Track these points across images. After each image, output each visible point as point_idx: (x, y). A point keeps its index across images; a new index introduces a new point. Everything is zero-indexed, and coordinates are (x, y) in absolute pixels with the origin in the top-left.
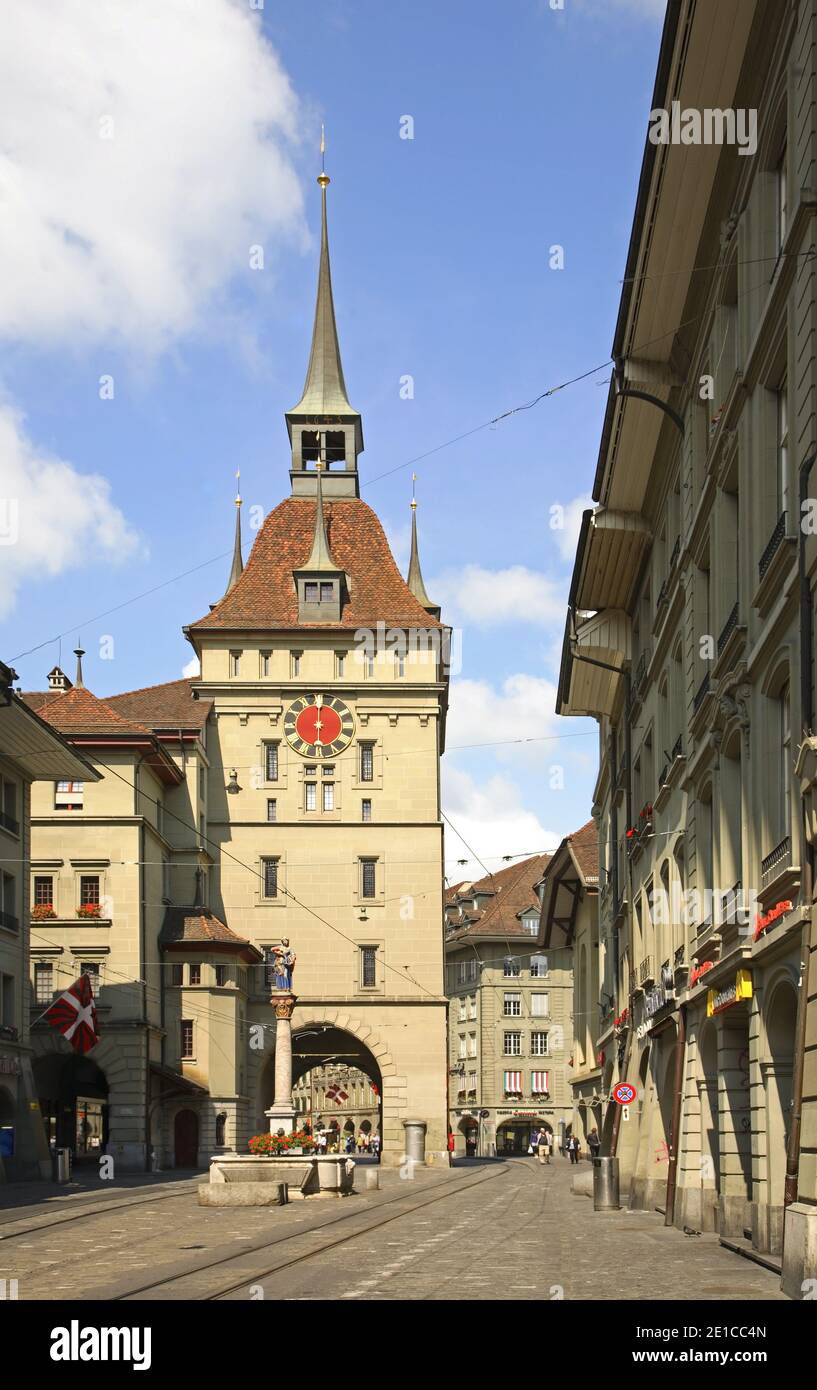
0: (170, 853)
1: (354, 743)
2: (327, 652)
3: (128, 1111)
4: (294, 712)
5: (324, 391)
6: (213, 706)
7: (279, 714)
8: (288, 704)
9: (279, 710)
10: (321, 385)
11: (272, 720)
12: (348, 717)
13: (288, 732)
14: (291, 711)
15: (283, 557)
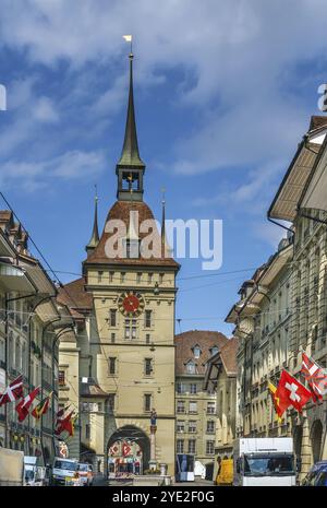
1: (144, 311)
4: (122, 298)
11: (114, 301)
12: (142, 301)
13: (120, 306)
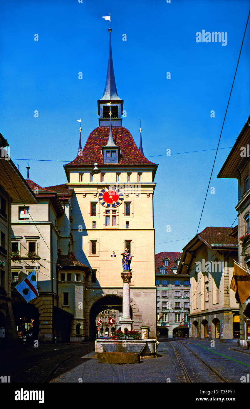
0: (59, 238)
1: (123, 203)
2: (114, 173)
3: (46, 322)
4: (102, 193)
5: (111, 93)
6: (73, 191)
7: (97, 194)
8: (100, 190)
9: (97, 192)
10: (110, 92)
11: (94, 195)
12: (121, 194)
13: (100, 199)
14: (101, 193)
15: (97, 144)
